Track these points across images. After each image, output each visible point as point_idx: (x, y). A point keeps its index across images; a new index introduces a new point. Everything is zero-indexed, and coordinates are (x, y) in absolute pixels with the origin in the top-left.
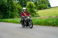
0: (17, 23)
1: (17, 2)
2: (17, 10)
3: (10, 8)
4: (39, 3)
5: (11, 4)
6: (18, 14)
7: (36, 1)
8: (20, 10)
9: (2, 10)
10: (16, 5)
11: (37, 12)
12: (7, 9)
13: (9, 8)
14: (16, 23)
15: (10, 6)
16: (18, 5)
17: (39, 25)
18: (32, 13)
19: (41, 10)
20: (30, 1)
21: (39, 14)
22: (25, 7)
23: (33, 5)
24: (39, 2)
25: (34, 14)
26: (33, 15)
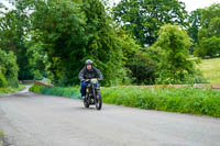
0: (119, 104)
1: (122, 24)
2: (121, 53)
3: (95, 45)
4: (205, 30)
5: (98, 29)
6: (123, 71)
7: (194, 24)
8: (131, 55)
9: (65, 51)
10: (119, 34)
11: (196, 67)
12: (84, 50)
13: (93, 46)
14: (114, 102)
15: (94, 38)
16: (125, 36)
17: (204, 113)
18: (177, 67)
19: (212, 57)
20: (172, 23)
21: (205, 75)
22: (150, 44)
23: (181, 38)
24: (207, 26)
25: (185, 71)
26: (182, 76)
